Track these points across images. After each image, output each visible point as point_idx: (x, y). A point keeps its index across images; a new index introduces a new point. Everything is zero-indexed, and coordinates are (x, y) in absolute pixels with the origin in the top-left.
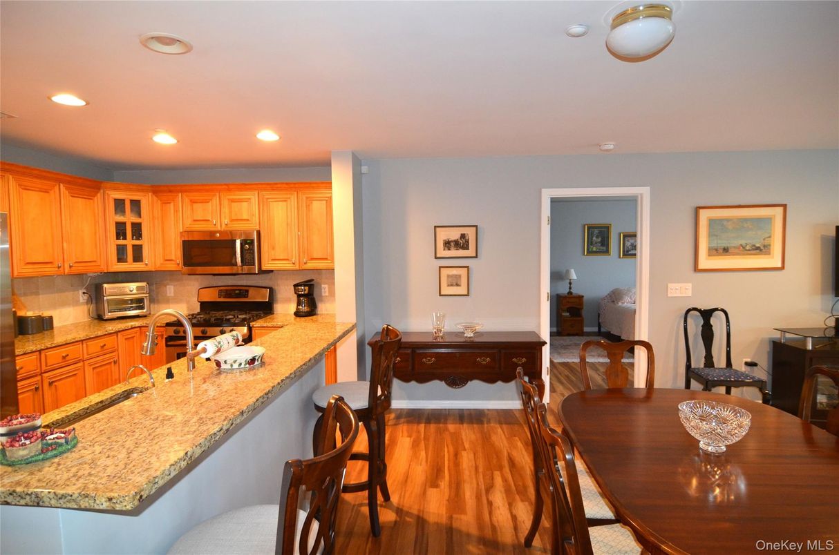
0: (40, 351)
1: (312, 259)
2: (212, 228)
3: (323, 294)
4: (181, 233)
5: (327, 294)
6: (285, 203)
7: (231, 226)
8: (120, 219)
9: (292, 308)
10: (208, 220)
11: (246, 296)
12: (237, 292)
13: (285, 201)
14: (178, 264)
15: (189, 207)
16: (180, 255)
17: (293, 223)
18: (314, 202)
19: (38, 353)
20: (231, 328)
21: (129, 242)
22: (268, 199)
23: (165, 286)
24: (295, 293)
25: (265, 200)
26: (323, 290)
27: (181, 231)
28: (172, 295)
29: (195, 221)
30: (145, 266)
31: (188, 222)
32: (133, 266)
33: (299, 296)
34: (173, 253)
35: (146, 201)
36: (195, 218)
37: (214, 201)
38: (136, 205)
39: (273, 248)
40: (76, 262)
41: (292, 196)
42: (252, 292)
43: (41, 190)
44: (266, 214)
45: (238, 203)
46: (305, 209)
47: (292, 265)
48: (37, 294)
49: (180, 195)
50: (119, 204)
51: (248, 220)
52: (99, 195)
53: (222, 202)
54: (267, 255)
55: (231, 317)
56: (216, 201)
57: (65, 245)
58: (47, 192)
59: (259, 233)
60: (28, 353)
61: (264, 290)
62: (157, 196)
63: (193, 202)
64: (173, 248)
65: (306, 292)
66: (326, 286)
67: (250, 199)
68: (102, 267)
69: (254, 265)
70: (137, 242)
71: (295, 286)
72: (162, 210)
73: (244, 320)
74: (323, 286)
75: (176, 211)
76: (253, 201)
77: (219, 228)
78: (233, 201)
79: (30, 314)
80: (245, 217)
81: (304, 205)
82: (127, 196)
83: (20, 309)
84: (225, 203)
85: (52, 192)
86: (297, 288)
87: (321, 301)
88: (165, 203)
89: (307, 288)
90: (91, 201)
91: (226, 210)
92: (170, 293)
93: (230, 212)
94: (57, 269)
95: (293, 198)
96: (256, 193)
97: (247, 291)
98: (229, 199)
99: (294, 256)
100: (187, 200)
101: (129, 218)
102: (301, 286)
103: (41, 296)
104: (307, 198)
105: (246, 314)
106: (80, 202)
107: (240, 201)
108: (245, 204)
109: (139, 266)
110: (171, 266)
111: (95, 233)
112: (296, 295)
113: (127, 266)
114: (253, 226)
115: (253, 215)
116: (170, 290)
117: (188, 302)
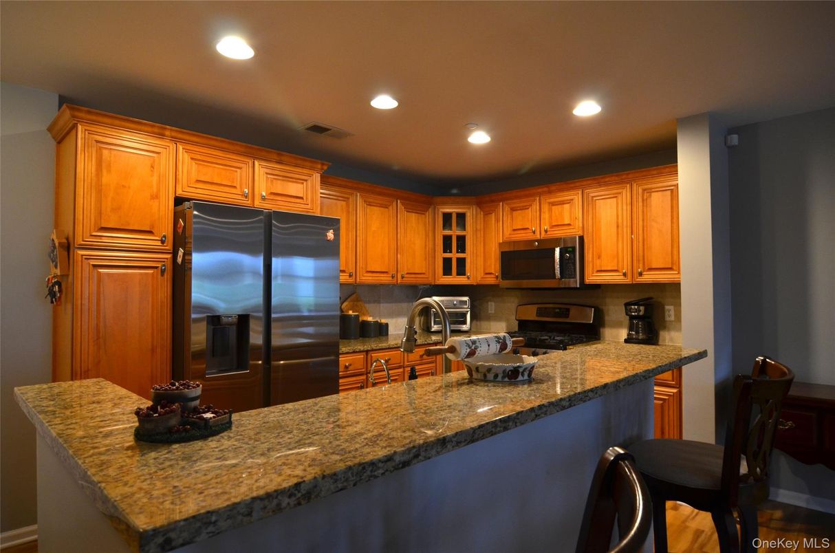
0: (367, 352)
1: (650, 269)
2: (530, 236)
3: (667, 319)
4: (500, 244)
5: (672, 318)
6: (615, 199)
7: (552, 233)
8: (447, 232)
9: (623, 334)
10: (528, 229)
11: (567, 316)
12: (558, 310)
13: (616, 197)
14: (497, 277)
15: (509, 216)
16: (498, 268)
17: (625, 224)
18: (653, 194)
19: (365, 353)
20: (545, 350)
21: (454, 255)
22: (593, 197)
23: (487, 302)
24: (627, 314)
25: (590, 198)
26: (667, 313)
27: (501, 241)
28: (493, 312)
29: (514, 230)
30: (467, 279)
31: (508, 232)
32: (455, 279)
33: (632, 318)
34: (493, 267)
35: (471, 213)
36: (514, 228)
37: (534, 207)
38: (461, 217)
39: (599, 257)
40: (407, 273)
41: (624, 191)
42: (574, 311)
43: (381, 206)
44: (590, 216)
45: (560, 206)
46: (641, 204)
47: (622, 277)
48: (379, 302)
49: (501, 204)
50: (447, 218)
51: (569, 225)
52: (430, 210)
53: (542, 206)
54: (591, 265)
55: (546, 337)
56: (536, 206)
57: (399, 256)
58: (386, 207)
59: (582, 239)
60: (357, 352)
61: (588, 309)
62: (480, 208)
63: (513, 210)
64: (493, 261)
65: (641, 313)
66: (672, 308)
67: (572, 200)
68: (430, 279)
69: (575, 277)
70: (461, 255)
71: (627, 305)
72: (484, 221)
73: (561, 342)
74: (667, 307)
75: (497, 220)
76: (576, 201)
77: (538, 237)
78: (553, 204)
79: (370, 319)
80: (567, 222)
81: (640, 200)
82: (452, 210)
83: (364, 315)
84: (545, 208)
85: (390, 208)
86: (629, 308)
87: (664, 328)
88: (487, 214)
89: (642, 308)
90: (423, 216)
91: (546, 216)
92: (491, 310)
93: (551, 217)
94: (391, 279)
95: (626, 193)
96: (580, 192)
97: (568, 310)
98: (549, 203)
99: (625, 266)
100: (507, 208)
101: (455, 232)
102: (635, 304)
103: (382, 305)
104: (644, 190)
105: (564, 336)
106: (413, 216)
107: (562, 203)
108: (567, 206)
109: (461, 279)
110: (491, 280)
111: (426, 246)
112: (628, 317)
113: (451, 279)
114: (575, 231)
115: (576, 218)
116: (491, 307)
117: (507, 320)
